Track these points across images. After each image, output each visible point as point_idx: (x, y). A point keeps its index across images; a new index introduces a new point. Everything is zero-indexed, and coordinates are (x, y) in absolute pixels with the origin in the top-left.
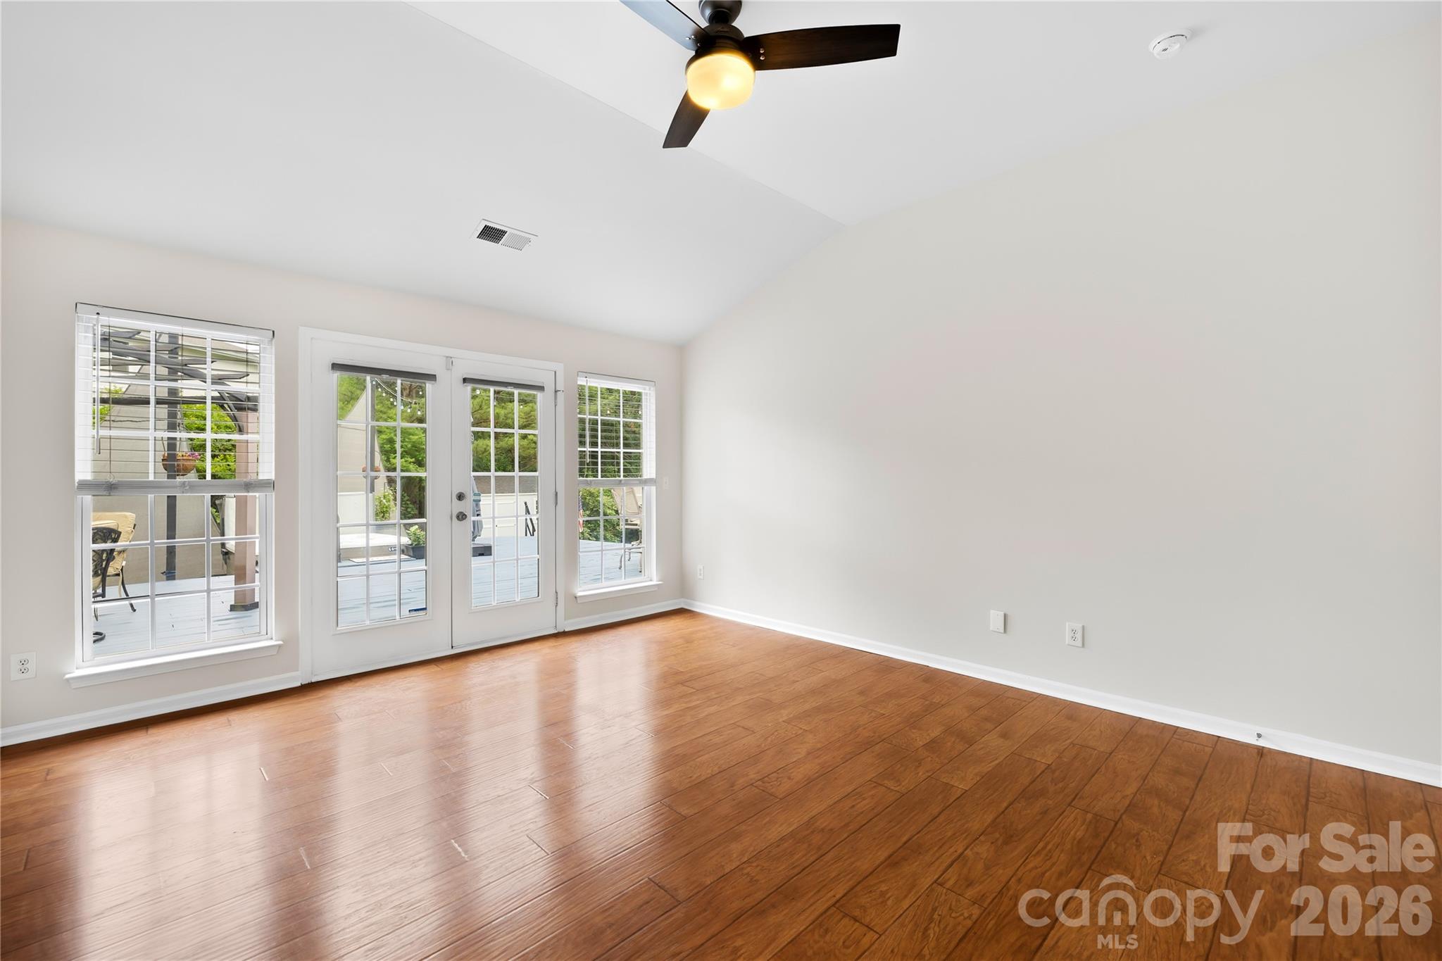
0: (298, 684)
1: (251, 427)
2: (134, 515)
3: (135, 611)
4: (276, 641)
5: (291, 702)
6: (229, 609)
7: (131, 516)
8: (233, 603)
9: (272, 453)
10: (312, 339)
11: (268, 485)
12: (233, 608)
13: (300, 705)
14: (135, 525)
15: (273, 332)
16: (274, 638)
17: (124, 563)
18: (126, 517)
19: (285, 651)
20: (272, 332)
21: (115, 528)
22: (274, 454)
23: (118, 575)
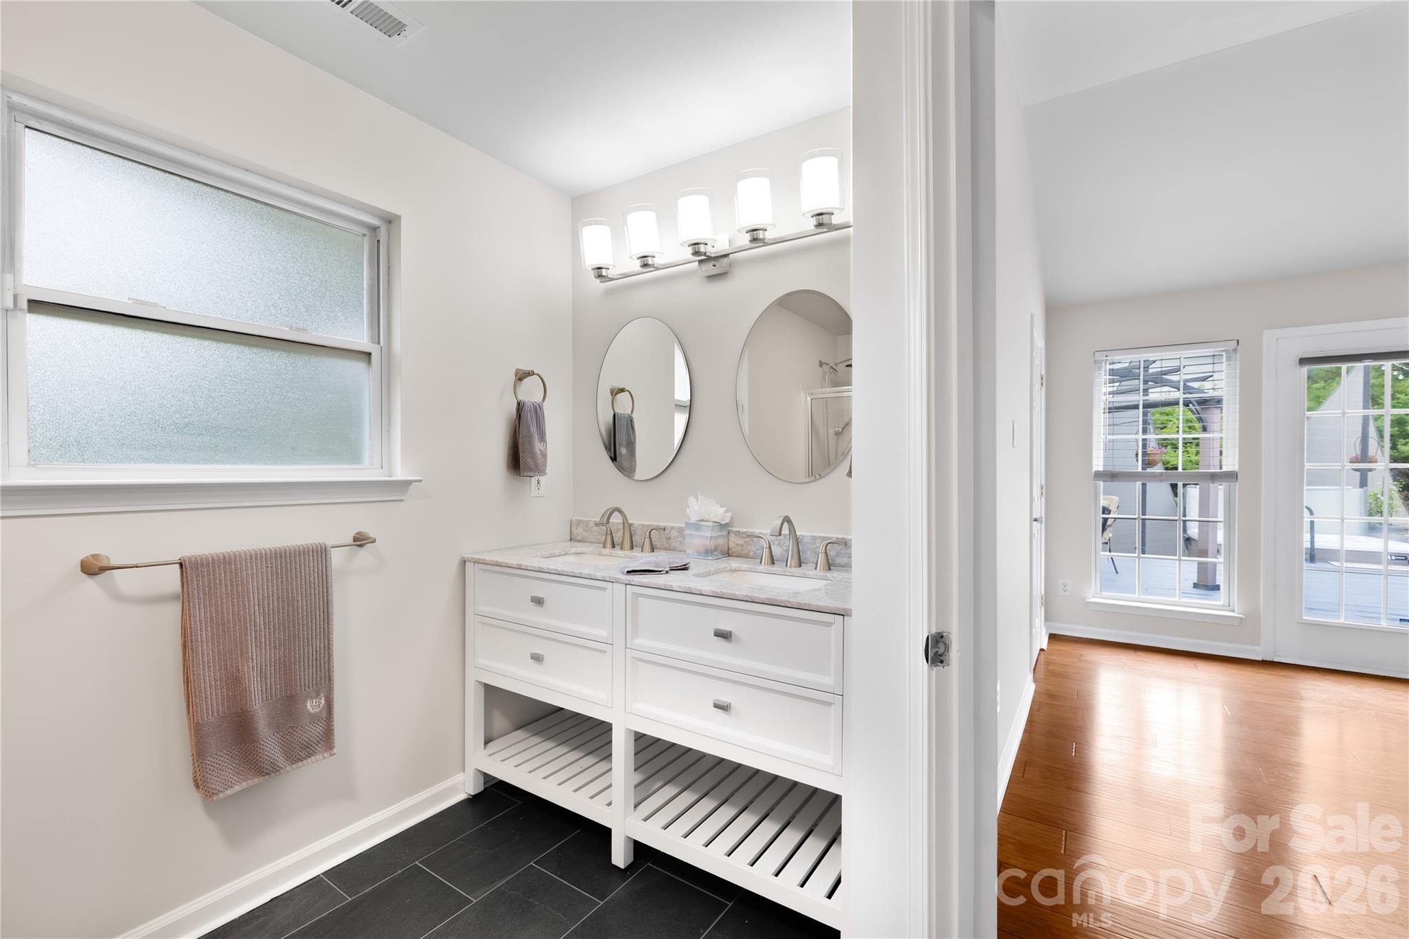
0: (1260, 659)
1: (1216, 427)
2: (1118, 498)
3: (1117, 573)
4: (1238, 613)
5: (1251, 669)
6: (1192, 586)
7: (1116, 498)
8: (1196, 581)
9: (1236, 448)
10: (1277, 339)
11: (1232, 476)
12: (1196, 586)
13: (1261, 675)
14: (1118, 506)
15: (1238, 341)
16: (1236, 611)
17: (1111, 536)
18: (1112, 499)
19: (1247, 625)
20: (1236, 342)
21: (1107, 507)
22: (1237, 449)
23: (1107, 543)
